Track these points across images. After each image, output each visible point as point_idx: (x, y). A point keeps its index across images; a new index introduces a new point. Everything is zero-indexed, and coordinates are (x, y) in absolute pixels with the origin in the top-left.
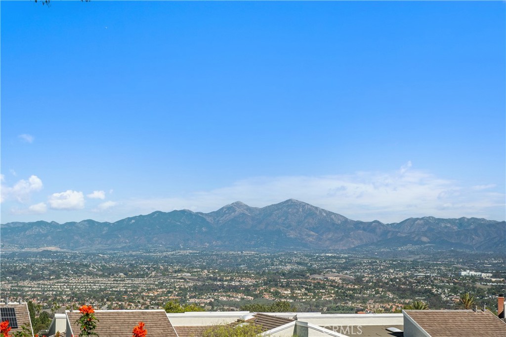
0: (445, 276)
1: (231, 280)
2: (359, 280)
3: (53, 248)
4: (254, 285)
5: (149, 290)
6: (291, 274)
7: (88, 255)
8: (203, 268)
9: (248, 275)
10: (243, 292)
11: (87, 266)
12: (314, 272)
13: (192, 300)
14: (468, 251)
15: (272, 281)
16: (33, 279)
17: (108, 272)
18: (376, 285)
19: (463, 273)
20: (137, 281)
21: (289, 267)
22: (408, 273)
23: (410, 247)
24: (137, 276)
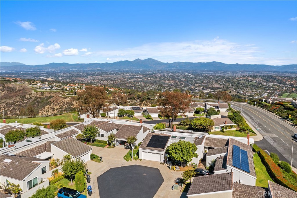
0: (182, 75)
1: (138, 76)
2: (164, 76)
3: (99, 69)
4: (142, 77)
5: (121, 78)
6: (150, 74)
7: (107, 70)
8: (131, 73)
9: (141, 75)
10: (140, 78)
11: (107, 73)
12: (155, 74)
13: (130, 80)
14: (187, 69)
15: (146, 76)
16: (96, 76)
17: (112, 74)
18: (168, 77)
19: (185, 74)
20: (118, 76)
21: (149, 73)
22: (174, 74)
23: (174, 68)
24: (118, 75)
